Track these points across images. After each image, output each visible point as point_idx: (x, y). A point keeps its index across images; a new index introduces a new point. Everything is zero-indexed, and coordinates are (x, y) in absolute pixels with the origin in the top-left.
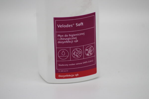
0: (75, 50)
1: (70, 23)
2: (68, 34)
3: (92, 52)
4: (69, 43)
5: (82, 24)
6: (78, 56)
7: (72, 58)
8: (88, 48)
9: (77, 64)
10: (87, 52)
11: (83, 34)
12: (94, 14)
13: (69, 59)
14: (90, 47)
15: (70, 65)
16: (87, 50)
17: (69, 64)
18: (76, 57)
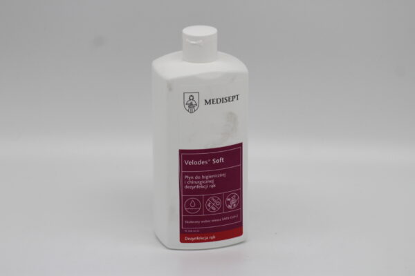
0: (210, 200)
1: (204, 158)
2: (200, 174)
3: (236, 203)
4: (201, 189)
5: (222, 160)
6: (214, 209)
7: (206, 212)
8: (230, 197)
9: (213, 221)
10: (228, 203)
11: (224, 175)
12: (240, 145)
13: (200, 212)
14: (232, 195)
15: (202, 222)
16: (229, 200)
17: (200, 220)
18: (211, 210)
